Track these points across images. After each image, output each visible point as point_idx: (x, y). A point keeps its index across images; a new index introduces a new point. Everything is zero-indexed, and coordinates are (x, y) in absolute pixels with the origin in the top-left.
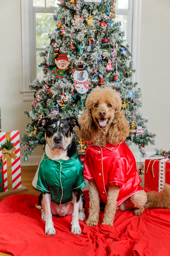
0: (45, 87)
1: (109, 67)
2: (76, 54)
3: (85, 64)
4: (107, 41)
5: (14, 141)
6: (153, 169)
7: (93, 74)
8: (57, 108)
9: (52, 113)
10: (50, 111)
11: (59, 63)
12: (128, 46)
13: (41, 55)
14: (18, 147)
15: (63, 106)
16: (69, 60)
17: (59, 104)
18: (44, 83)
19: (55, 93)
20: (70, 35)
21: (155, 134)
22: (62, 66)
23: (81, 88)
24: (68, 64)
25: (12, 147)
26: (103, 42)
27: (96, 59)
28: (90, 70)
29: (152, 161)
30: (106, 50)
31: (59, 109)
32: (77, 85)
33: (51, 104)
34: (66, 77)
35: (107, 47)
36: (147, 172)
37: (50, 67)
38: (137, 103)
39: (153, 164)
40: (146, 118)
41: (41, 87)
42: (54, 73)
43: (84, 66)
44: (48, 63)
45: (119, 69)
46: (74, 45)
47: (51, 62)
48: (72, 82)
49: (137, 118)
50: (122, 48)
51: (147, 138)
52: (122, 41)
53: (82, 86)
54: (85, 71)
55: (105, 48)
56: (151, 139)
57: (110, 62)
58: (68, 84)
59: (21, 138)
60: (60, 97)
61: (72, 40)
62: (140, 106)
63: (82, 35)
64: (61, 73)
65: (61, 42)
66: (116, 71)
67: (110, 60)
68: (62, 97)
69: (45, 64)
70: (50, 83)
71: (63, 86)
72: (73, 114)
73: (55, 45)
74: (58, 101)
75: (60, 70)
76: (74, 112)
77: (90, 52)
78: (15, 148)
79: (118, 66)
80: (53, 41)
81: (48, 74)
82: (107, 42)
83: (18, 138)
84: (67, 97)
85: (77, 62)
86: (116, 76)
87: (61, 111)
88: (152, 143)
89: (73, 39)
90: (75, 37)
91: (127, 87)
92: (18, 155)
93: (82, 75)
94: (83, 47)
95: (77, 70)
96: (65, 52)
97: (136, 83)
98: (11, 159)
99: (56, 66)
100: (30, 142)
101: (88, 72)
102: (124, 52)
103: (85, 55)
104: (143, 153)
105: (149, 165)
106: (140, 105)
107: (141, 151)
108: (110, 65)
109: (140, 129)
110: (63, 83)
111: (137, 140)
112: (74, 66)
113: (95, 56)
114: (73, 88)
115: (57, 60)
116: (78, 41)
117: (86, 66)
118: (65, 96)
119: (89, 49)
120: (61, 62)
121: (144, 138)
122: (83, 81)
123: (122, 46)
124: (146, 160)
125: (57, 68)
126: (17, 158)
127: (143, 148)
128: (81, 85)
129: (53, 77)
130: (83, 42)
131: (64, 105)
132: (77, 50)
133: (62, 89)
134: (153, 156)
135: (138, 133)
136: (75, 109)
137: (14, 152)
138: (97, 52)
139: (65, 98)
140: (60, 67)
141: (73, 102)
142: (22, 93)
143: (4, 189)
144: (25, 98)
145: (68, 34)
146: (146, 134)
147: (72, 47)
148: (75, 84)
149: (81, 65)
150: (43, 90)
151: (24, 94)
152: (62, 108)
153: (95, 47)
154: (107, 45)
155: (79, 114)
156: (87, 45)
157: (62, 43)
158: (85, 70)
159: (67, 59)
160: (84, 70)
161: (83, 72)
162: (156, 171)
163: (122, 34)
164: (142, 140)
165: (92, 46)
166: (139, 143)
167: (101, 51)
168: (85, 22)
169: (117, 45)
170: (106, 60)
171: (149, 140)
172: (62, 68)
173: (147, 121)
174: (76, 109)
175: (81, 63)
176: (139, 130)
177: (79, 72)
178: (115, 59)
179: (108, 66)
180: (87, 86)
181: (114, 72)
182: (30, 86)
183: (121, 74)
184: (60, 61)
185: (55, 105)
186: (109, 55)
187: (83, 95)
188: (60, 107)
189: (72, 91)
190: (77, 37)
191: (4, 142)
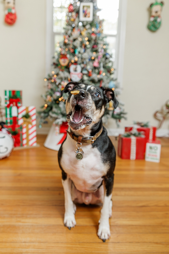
1: (96, 64)
3: (79, 62)
14: (34, 118)
16: (68, 59)
20: (70, 43)
24: (68, 61)
26: (93, 47)
28: (82, 65)
30: (94, 53)
32: (73, 75)
35: (96, 51)
37: (56, 65)
41: (51, 79)
46: (73, 48)
51: (122, 115)
55: (94, 51)
56: (125, 116)
57: (97, 61)
58: (66, 74)
63: (78, 42)
68: (62, 83)
70: (57, 74)
71: (63, 76)
78: (31, 119)
83: (34, 112)
88: (126, 119)
92: (34, 123)
95: (73, 65)
99: (60, 64)
101: (81, 67)
103: (80, 55)
111: (114, 116)
113: (86, 56)
114: (70, 78)
115: (61, 59)
116: (75, 46)
126: (33, 125)
127: (118, 123)
132: (74, 52)
143: (23, 145)
159: (66, 58)
160: (78, 65)
166: (116, 118)
167: (90, 54)
168: (81, 34)
169: (103, 51)
170: (94, 60)
171: (123, 117)
172: (63, 65)
190: (74, 44)
191: (24, 113)
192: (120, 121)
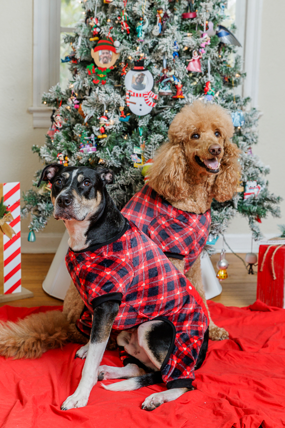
0: (72, 102)
1: (194, 67)
2: (132, 40)
3: (149, 59)
4: (191, 16)
5: (9, 202)
6: (273, 264)
7: (163, 78)
8: (92, 142)
9: (82, 151)
10: (79, 148)
11: (99, 56)
12: (234, 27)
13: (67, 40)
14: (16, 213)
15: (103, 138)
16: (118, 51)
17: (97, 134)
18: (70, 93)
19: (89, 112)
20: (121, 4)
21: (281, 196)
22: (105, 63)
23: (138, 105)
24: (115, 58)
25: (6, 212)
26: (184, 17)
27: (168, 50)
28: (157, 70)
29: (273, 249)
30: (188, 34)
31: (97, 143)
32: (132, 99)
33: (81, 133)
34: (112, 84)
35: (192, 28)
36: (262, 270)
37: (82, 63)
38: (249, 138)
39: (274, 254)
40: (267, 167)
41: (64, 102)
42: (89, 74)
43: (146, 63)
44: (78, 56)
45: (214, 71)
46: (128, 23)
47: (83, 55)
48: (123, 92)
49: (245, 165)
50: (222, 31)
51: (266, 204)
52: (221, 18)
53: (141, 100)
54: (147, 73)
55: (187, 29)
56: (273, 206)
57: (196, 56)
58: (115, 97)
59: (23, 196)
60: (98, 121)
61: (126, 14)
62: (256, 143)
63: (145, 4)
64: (101, 76)
65: (104, 16)
66: (209, 74)
67: (196, 53)
68: (103, 120)
69: (73, 58)
70: (82, 94)
71: (104, 99)
72: (123, 154)
73: (93, 22)
74: (95, 129)
75: (100, 69)
76: (123, 150)
77: (159, 36)
78: (11, 216)
79: (211, 65)
80: (90, 14)
81: (78, 77)
82: (192, 19)
83: (17, 196)
84: (112, 121)
85: (132, 55)
86: (207, 84)
87: (99, 147)
88: (275, 213)
89: (127, 12)
90: (130, 8)
91: (229, 104)
92: (17, 228)
93: (141, 79)
94: (145, 27)
95: (132, 70)
96: (110, 36)
97: (248, 98)
98: (2, 236)
99: (93, 61)
100: (39, 204)
101: (153, 75)
102: (225, 39)
103: (149, 42)
104: (257, 232)
105: (265, 255)
106: (255, 140)
107: (252, 230)
108: (196, 62)
109: (253, 186)
110: (105, 94)
111: (246, 206)
112: (127, 62)
113: (167, 44)
114: (124, 105)
115: (95, 51)
116: (136, 15)
117: (151, 64)
118: (108, 118)
119: (157, 30)
120: (103, 53)
121: (259, 204)
122: (142, 92)
123: (221, 27)
124: (261, 246)
125: (95, 66)
126: (14, 235)
127: (256, 223)
128: (139, 98)
129: (87, 83)
130: (145, 17)
131: (105, 136)
132: (134, 32)
133: (103, 105)
134: (276, 239)
135: (249, 194)
136: (127, 143)
137: (8, 223)
138: (171, 36)
139: (108, 123)
140: (100, 64)
141: (123, 131)
142: (30, 112)
144: (37, 123)
145: (117, 3)
146: (263, 197)
147: (125, 27)
148: (127, 96)
149: (140, 61)
150: (69, 107)
151: (35, 115)
152: (101, 141)
153: (168, 27)
154: (191, 24)
155: (134, 154)
156: (153, 23)
157: (107, 18)
158: (148, 71)
159: (113, 48)
160: (146, 69)
161: (143, 75)
162: (279, 267)
163: (221, 4)
164: (255, 208)
165: (162, 25)
166: (250, 213)
167: (179, 36)
169: (211, 24)
170: (189, 52)
171: (269, 207)
172: (103, 66)
173: (267, 172)
174: (129, 144)
175: (139, 57)
176: (251, 188)
177: (136, 74)
178: (206, 52)
179: (191, 64)
180: (151, 100)
181: (205, 77)
182: (44, 99)
183: (219, 80)
184: (100, 52)
185: (89, 135)
186: (194, 43)
187: (142, 117)
188: (98, 140)
189: (122, 109)
190: (134, 9)
192: (259, 220)
